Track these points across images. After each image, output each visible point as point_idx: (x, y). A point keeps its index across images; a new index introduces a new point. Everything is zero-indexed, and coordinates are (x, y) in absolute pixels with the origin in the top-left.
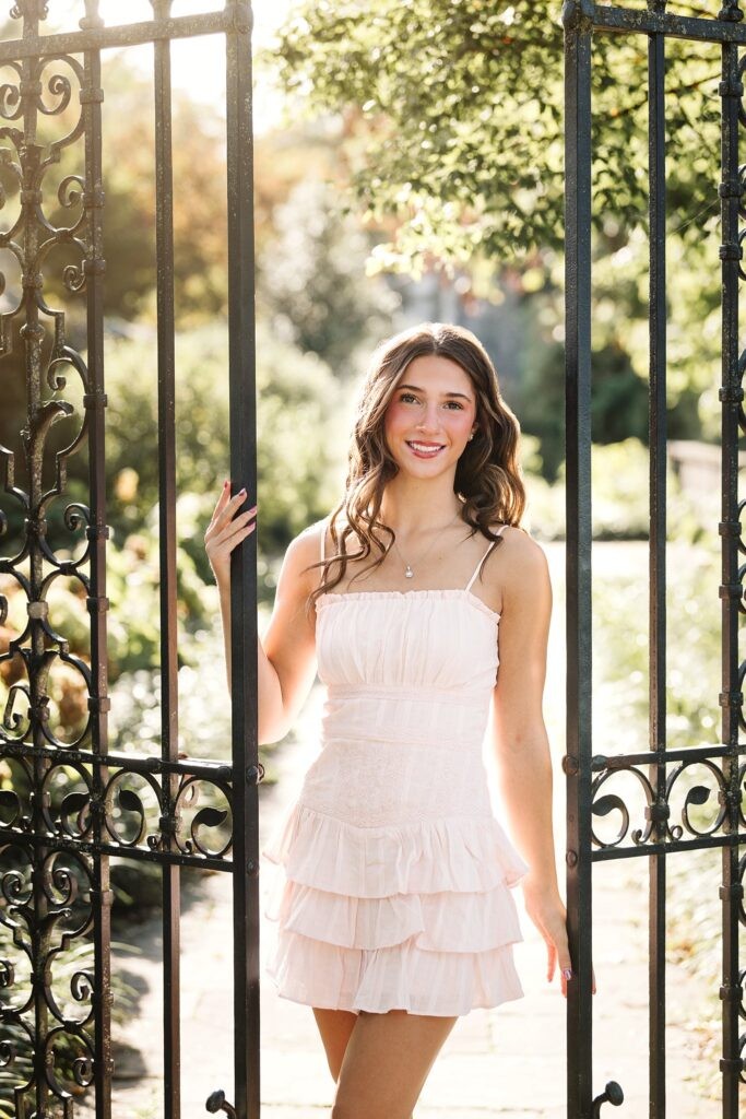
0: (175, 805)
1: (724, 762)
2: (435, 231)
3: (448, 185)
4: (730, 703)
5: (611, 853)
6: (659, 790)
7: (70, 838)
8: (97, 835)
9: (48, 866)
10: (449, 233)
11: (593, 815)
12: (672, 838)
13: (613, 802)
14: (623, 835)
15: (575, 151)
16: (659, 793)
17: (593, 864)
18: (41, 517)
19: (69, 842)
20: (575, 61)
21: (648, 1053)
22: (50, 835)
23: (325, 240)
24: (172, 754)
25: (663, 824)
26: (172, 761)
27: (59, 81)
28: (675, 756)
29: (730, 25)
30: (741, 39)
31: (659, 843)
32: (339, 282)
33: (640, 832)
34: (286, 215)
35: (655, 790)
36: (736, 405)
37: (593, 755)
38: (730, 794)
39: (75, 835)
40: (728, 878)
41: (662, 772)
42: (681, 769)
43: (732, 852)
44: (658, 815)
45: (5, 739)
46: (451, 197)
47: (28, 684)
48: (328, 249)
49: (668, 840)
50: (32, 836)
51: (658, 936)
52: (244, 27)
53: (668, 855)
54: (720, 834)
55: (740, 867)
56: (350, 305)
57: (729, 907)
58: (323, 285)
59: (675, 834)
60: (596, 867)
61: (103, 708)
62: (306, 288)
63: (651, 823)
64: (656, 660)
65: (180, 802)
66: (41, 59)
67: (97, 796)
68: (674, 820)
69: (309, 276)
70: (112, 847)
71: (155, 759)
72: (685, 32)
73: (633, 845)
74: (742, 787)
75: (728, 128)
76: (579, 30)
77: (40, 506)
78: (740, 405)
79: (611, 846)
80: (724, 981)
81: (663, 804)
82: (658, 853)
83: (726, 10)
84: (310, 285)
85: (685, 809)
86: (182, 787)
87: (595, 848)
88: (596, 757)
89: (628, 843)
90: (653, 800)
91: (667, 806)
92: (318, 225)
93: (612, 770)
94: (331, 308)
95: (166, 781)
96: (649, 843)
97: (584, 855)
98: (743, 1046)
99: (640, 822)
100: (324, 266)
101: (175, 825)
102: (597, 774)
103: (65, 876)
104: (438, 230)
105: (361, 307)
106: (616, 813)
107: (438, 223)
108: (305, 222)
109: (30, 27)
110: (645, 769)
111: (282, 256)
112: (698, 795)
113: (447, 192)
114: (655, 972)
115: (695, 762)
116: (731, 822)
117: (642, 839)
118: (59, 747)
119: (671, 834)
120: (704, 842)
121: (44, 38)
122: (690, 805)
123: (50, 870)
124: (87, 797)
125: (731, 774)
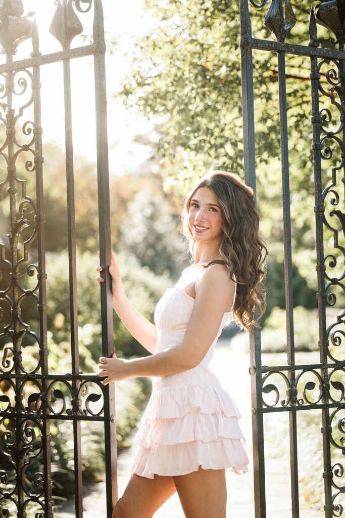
0: (78, 394)
1: (321, 371)
2: (194, 169)
3: (199, 145)
4: (323, 345)
5: (271, 409)
6: (292, 382)
7: (32, 413)
8: (44, 411)
9: (23, 427)
10: (200, 170)
11: (263, 393)
12: (299, 404)
13: (271, 388)
14: (277, 402)
15: (247, 101)
16: (292, 383)
17: (263, 414)
18: (17, 271)
19: (32, 415)
20: (245, 62)
21: (291, 501)
22: (24, 413)
23: (152, 218)
24: (76, 371)
25: (294, 397)
26: (77, 375)
27: (22, 80)
28: (299, 367)
29: (314, 48)
30: (318, 54)
31: (293, 406)
32: (159, 238)
33: (284, 401)
34: (133, 207)
35: (291, 382)
36: (322, 213)
37: (262, 366)
38: (324, 385)
39: (34, 412)
40: (325, 423)
41: (293, 375)
42: (302, 373)
43: (326, 412)
44: (292, 394)
45: (3, 372)
46: (201, 151)
47: (13, 347)
48: (153, 223)
49: (297, 405)
50: (16, 414)
51: (294, 447)
52: (102, 51)
53: (297, 411)
54: (321, 403)
55: (330, 419)
56: (164, 249)
57: (326, 436)
58: (151, 239)
59: (300, 402)
60: (265, 415)
61: (45, 353)
62: (143, 241)
63: (289, 397)
64: (289, 325)
65: (81, 392)
66: (14, 72)
67: (44, 393)
68: (300, 396)
69: (145, 235)
70: (51, 415)
71: (69, 374)
72: (293, 51)
73: (281, 406)
74: (330, 383)
75: (314, 93)
76: (247, 49)
77: (16, 267)
78: (323, 214)
79: (272, 406)
80: (325, 470)
81: (294, 388)
82: (293, 411)
83: (312, 42)
84: (145, 238)
85: (305, 392)
86: (81, 386)
87: (264, 407)
88: (263, 366)
89: (279, 405)
90: (290, 387)
91: (296, 390)
92: (148, 211)
93: (271, 373)
94: (155, 250)
95: (74, 384)
96: (288, 406)
97: (260, 410)
98: (334, 499)
99: (284, 397)
100: (151, 230)
101: (78, 403)
102: (265, 374)
103: (30, 431)
104: (195, 169)
105: (170, 249)
106: (273, 392)
107: (195, 166)
108: (142, 210)
109: (9, 58)
110: (286, 372)
111: (132, 226)
112: (310, 386)
113: (198, 149)
114: (293, 464)
115: (308, 371)
116: (325, 398)
117: (285, 404)
118: (27, 373)
119: (298, 402)
120: (314, 406)
121: (15, 62)
122: (306, 390)
123: (24, 429)
124: (39, 394)
125: (325, 376)
